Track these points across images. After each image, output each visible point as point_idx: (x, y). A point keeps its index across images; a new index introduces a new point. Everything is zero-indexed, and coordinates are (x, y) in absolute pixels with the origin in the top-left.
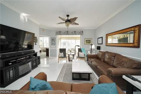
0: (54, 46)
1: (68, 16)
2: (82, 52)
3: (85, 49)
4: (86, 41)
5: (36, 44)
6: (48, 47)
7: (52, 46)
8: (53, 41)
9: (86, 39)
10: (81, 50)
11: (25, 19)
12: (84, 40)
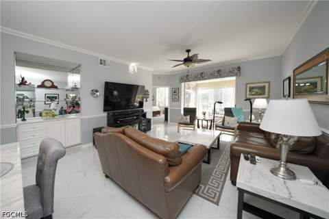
0: (178, 103)
1: (188, 51)
2: (233, 116)
3: (243, 110)
4: (250, 91)
5: (146, 101)
6: (167, 105)
7: (174, 103)
8: (175, 95)
9: (248, 86)
10: (232, 112)
11: (134, 70)
12: (244, 87)
